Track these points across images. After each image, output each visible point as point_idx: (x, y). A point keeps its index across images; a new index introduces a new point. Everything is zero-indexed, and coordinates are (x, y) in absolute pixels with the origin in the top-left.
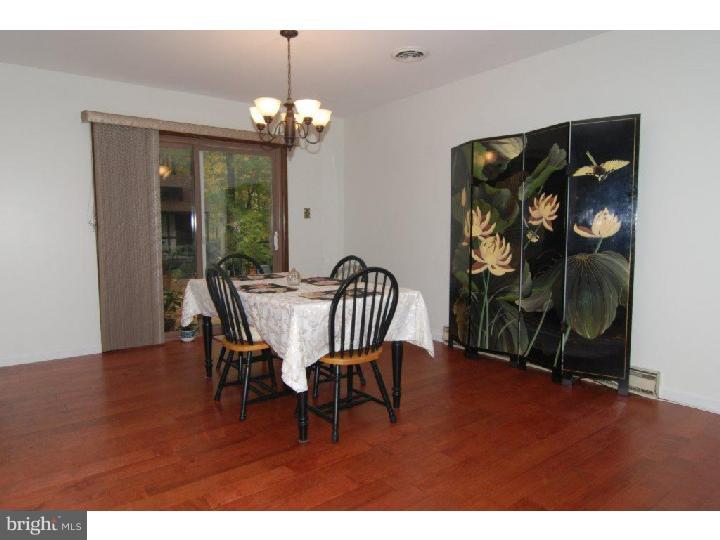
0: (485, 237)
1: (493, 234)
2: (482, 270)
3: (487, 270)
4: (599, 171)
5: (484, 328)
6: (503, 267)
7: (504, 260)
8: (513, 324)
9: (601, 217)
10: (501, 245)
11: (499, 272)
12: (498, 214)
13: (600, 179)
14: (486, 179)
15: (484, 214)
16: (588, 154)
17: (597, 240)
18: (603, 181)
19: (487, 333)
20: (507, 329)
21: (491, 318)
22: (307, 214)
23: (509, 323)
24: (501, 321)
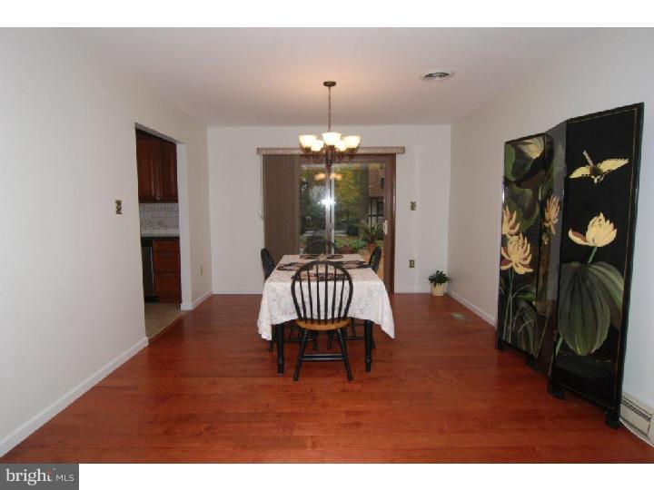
0: (511, 235)
1: (517, 234)
2: (509, 266)
3: (512, 268)
4: (596, 172)
5: (508, 323)
6: (525, 266)
7: (525, 259)
8: (530, 323)
9: (597, 223)
10: (524, 244)
11: (521, 271)
12: (522, 214)
13: (596, 181)
14: (513, 180)
15: (512, 213)
16: (585, 153)
17: (591, 248)
18: (600, 183)
19: (510, 327)
20: (525, 328)
21: (514, 315)
22: (413, 206)
23: (527, 323)
24: (521, 319)
